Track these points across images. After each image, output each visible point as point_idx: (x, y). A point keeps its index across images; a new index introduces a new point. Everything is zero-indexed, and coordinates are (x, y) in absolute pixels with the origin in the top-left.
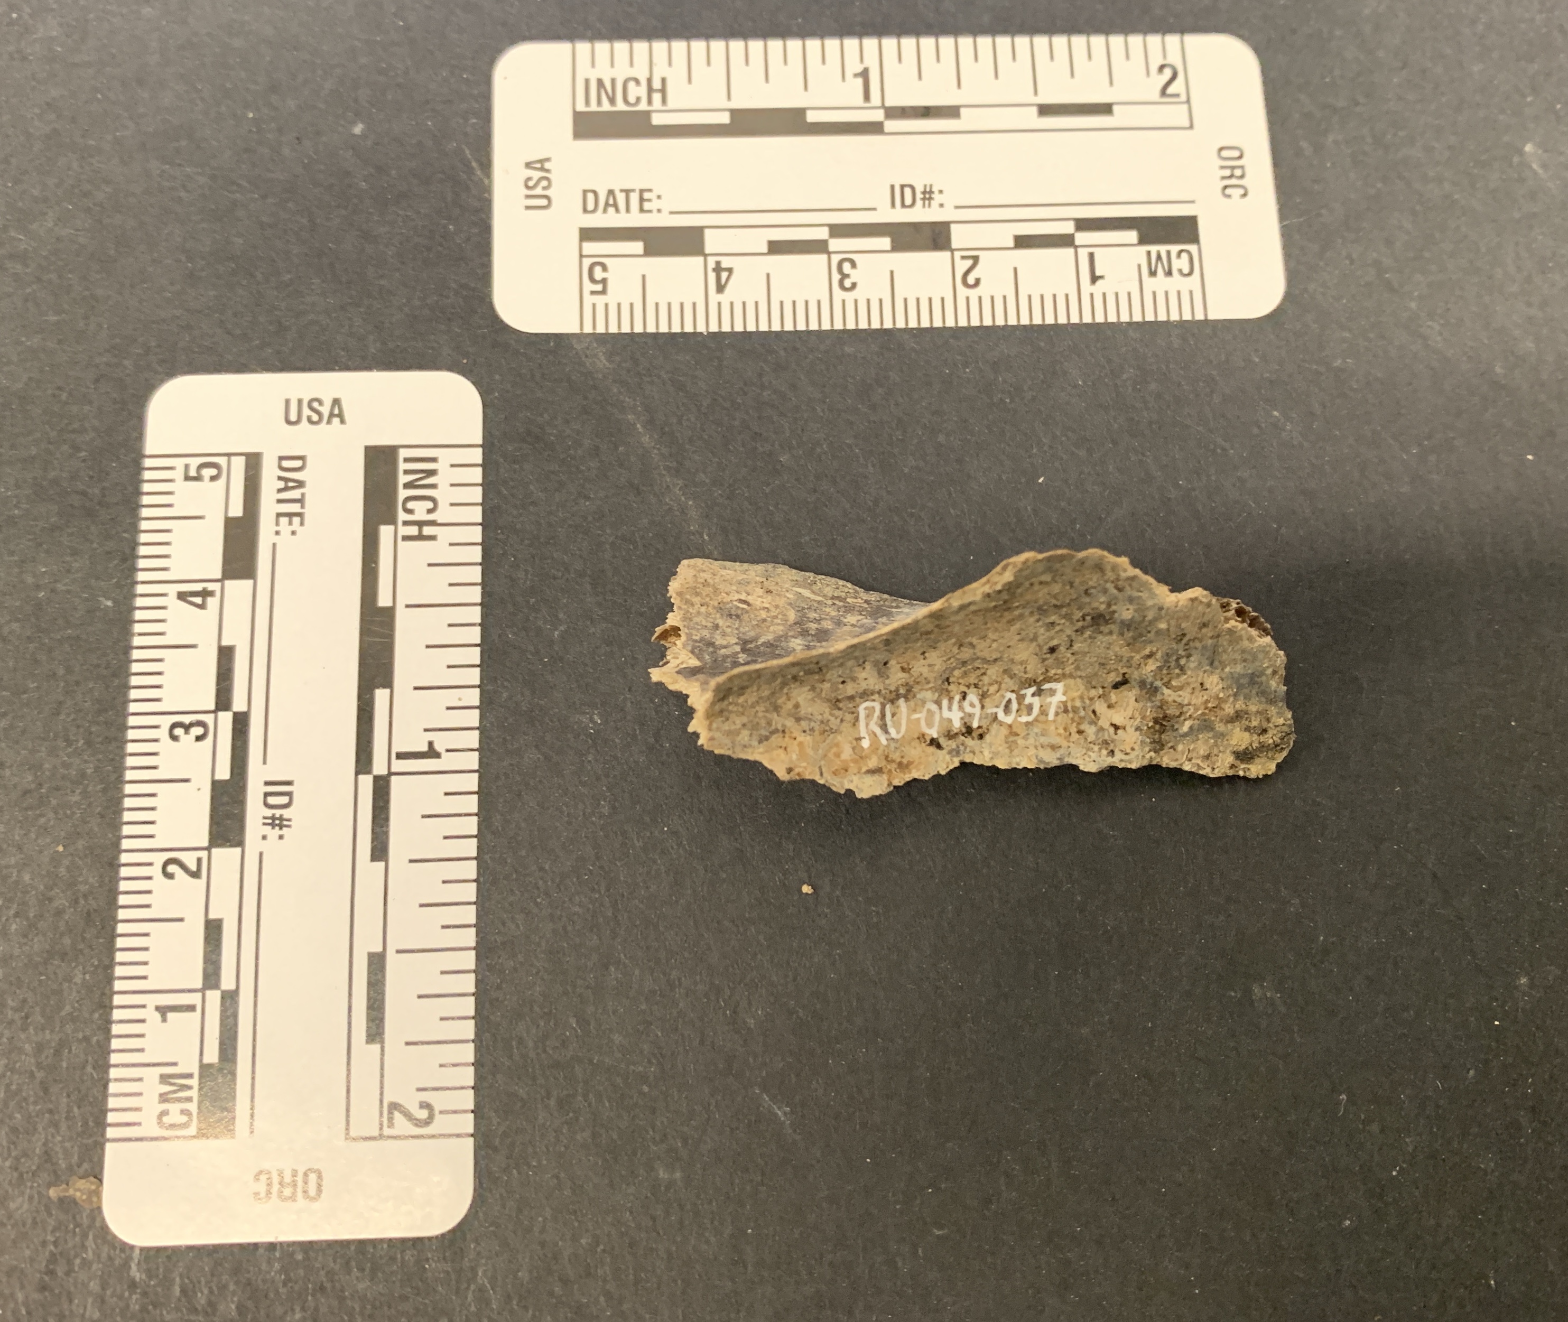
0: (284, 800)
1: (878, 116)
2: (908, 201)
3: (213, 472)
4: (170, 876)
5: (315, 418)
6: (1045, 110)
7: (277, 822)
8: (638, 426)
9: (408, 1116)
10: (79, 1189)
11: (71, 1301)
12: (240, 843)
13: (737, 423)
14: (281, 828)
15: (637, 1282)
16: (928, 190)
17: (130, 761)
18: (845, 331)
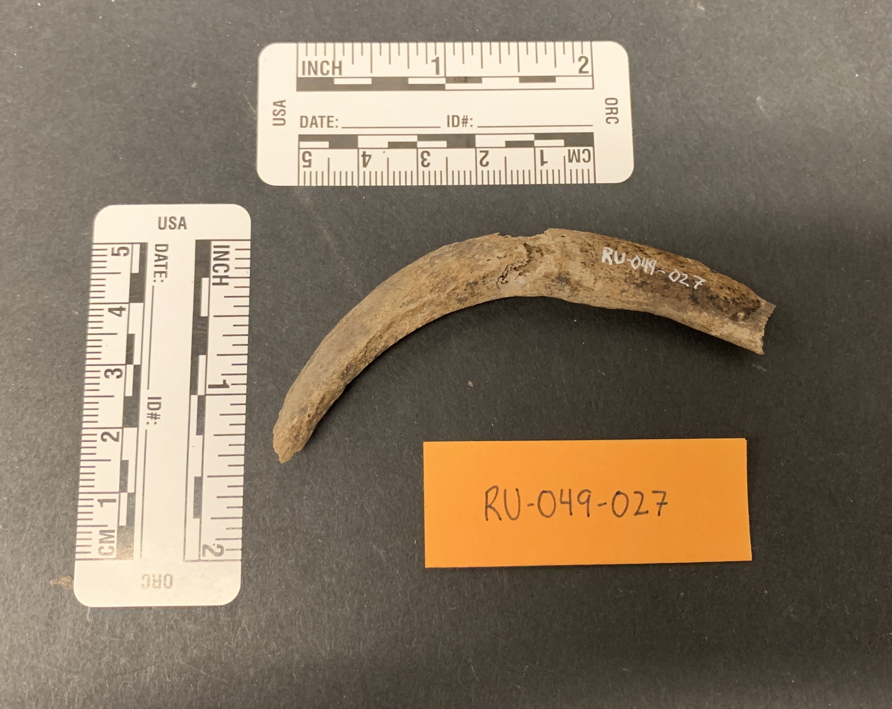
0: (157, 406)
1: (443, 81)
2: (456, 124)
3: (125, 251)
4: (104, 440)
5: (173, 226)
6: (524, 79)
7: (154, 416)
8: (325, 231)
9: (212, 551)
10: (63, 581)
11: (60, 631)
12: (137, 426)
13: (371, 230)
14: (155, 419)
15: (314, 628)
16: (465, 118)
17: (87, 387)
18: (424, 186)
